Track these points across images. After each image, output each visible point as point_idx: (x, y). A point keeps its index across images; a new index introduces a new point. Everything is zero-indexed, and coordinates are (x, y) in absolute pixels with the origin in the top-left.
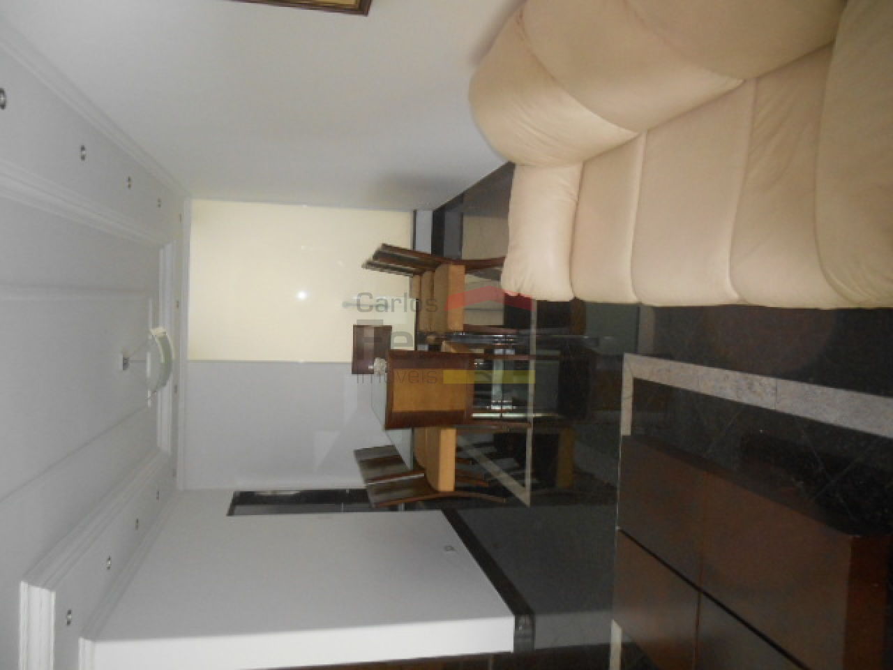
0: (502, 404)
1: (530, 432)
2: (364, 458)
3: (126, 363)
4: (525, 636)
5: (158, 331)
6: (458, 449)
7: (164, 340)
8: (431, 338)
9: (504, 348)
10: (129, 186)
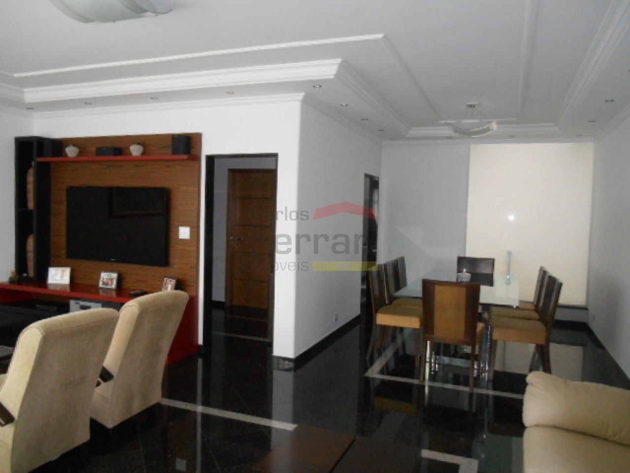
0: (435, 363)
1: (415, 382)
2: (399, 264)
3: (471, 106)
4: (279, 364)
5: (494, 126)
6: (402, 329)
7: (488, 130)
8: (486, 315)
9: (478, 370)
10: (607, 101)
